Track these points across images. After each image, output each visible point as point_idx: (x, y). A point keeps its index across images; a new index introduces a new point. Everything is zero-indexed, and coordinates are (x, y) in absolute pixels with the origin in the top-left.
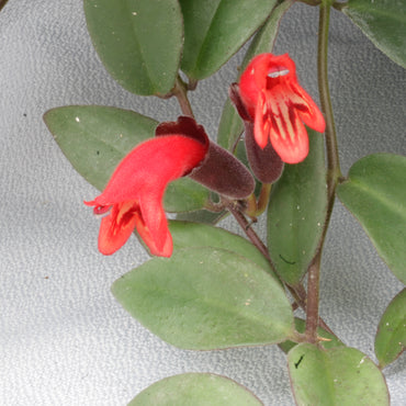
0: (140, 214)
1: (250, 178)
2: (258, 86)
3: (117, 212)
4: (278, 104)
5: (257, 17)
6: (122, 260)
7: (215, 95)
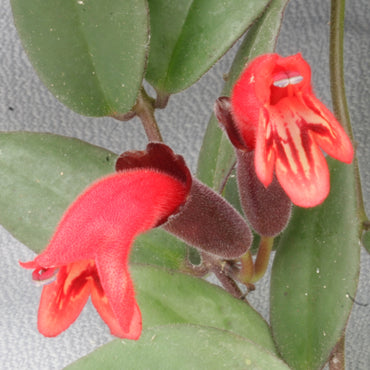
0: (97, 280)
1: (246, 229)
2: (259, 99)
3: (64, 276)
4: (285, 124)
5: (251, 5)
6: (72, 342)
7: (190, 107)
